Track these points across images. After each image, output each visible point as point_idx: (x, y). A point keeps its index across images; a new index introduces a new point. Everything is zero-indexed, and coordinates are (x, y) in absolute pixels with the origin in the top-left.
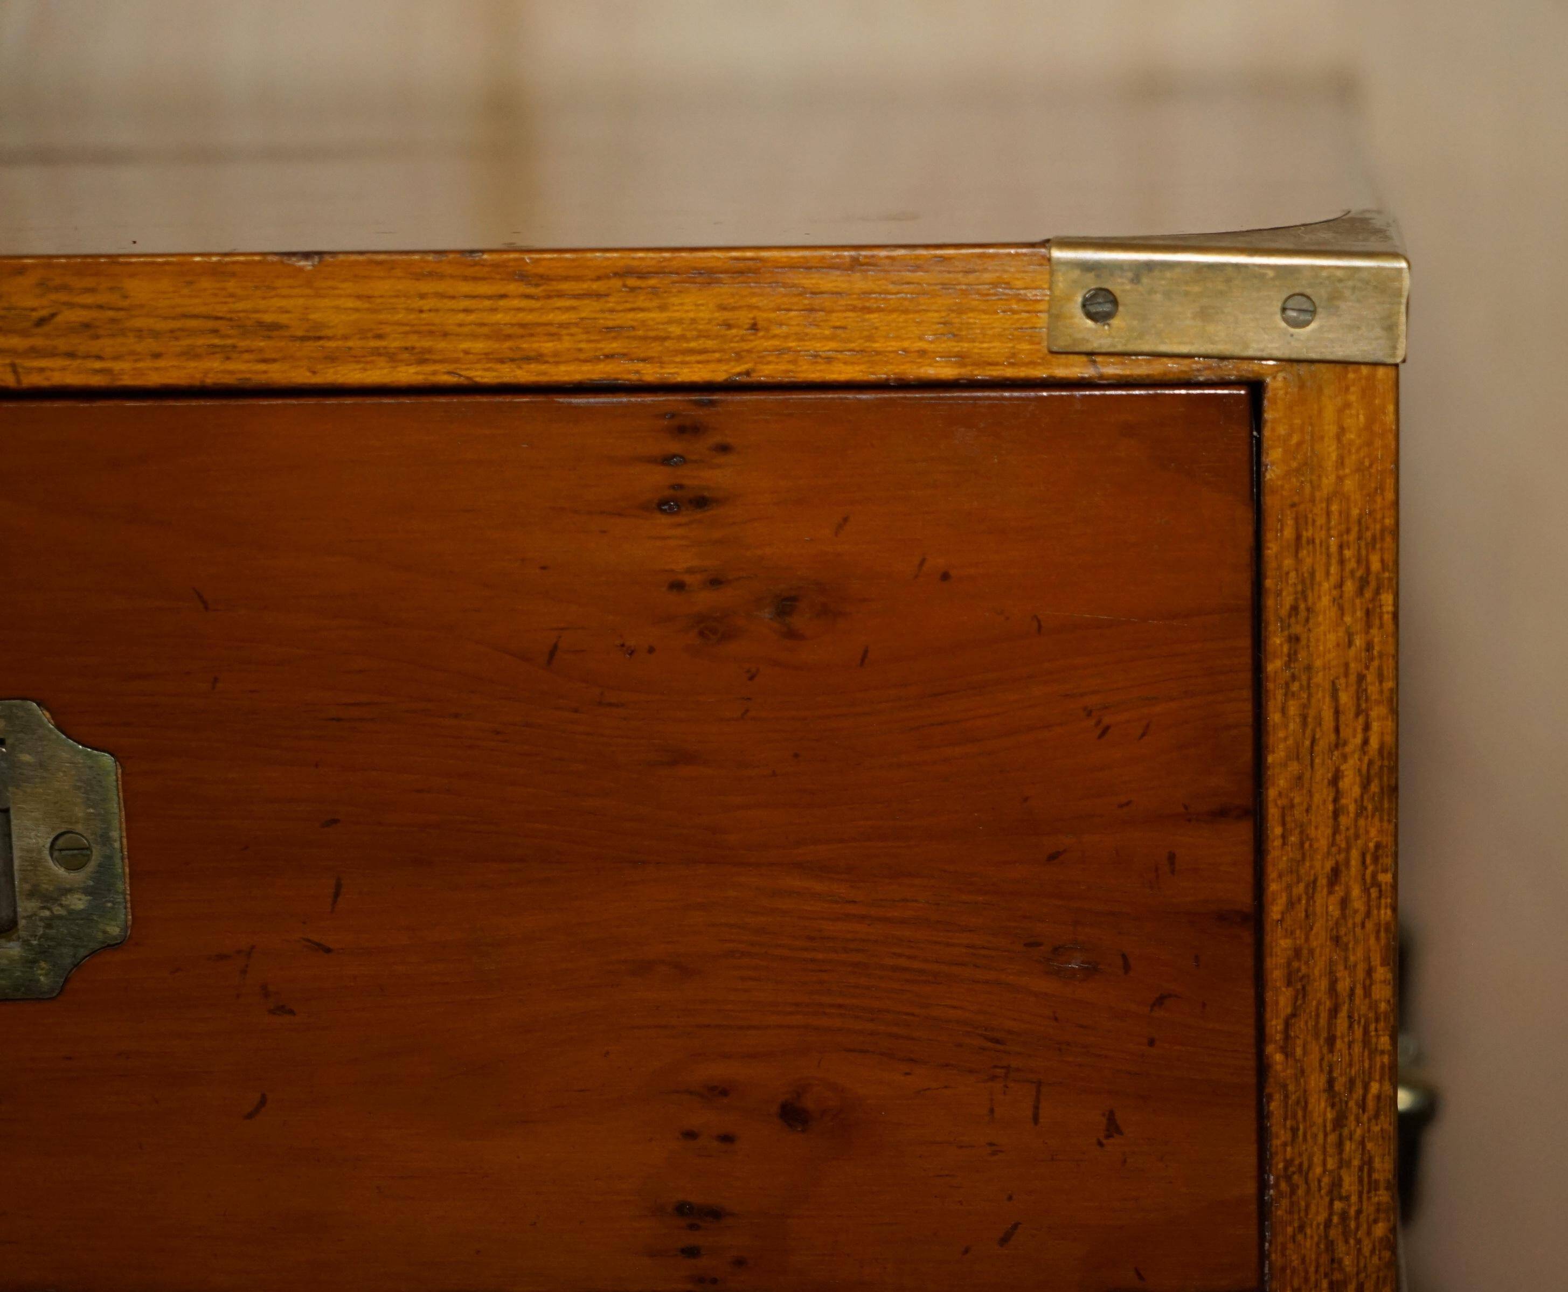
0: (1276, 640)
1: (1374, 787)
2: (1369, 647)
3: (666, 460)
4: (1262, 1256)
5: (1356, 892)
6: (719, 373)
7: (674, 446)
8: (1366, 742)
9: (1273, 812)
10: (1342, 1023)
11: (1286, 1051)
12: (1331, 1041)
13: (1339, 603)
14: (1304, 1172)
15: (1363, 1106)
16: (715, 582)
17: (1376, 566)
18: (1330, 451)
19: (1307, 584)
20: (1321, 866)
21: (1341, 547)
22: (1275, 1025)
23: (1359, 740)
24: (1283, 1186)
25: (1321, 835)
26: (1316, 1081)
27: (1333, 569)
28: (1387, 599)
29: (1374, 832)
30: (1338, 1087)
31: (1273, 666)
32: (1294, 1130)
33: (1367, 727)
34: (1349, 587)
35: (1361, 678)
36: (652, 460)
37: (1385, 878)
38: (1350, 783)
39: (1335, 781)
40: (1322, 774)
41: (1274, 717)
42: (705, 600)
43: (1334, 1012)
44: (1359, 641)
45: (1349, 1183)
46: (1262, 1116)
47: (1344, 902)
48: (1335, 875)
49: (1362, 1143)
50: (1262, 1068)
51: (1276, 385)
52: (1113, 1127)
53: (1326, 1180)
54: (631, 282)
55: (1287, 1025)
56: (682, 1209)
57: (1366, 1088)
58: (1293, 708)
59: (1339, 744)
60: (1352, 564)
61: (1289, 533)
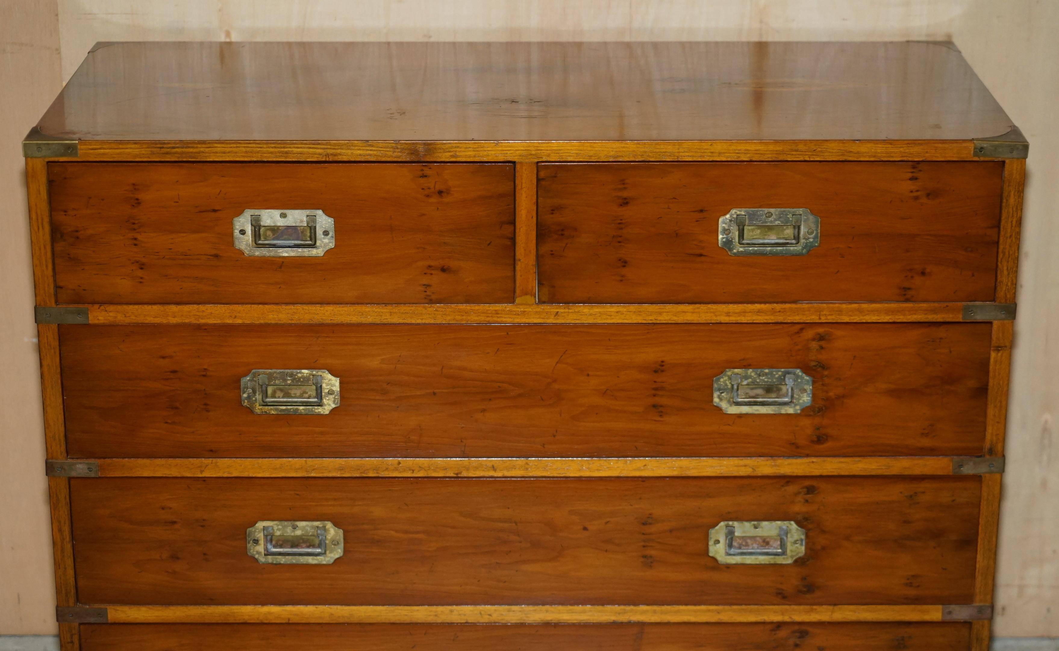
0: (1004, 201)
1: (1018, 223)
2: (1019, 201)
3: (912, 172)
4: (995, 295)
5: (1014, 239)
6: (921, 159)
7: (913, 170)
8: (1017, 216)
9: (1002, 227)
10: (1010, 259)
11: (1001, 263)
12: (1008, 262)
13: (1015, 196)
14: (1002, 282)
15: (1012, 272)
16: (917, 191)
17: (1020, 189)
18: (1015, 172)
19: (1010, 192)
20: (1008, 235)
21: (1015, 186)
22: (999, 259)
23: (1016, 216)
24: (999, 284)
25: (1009, 230)
26: (1005, 268)
27: (1014, 189)
28: (1022, 194)
29: (1017, 230)
30: (1009, 268)
31: (1004, 204)
32: (1001, 276)
33: (1017, 214)
34: (1016, 193)
35: (1017, 206)
36: (908, 172)
37: (1018, 237)
38: (1014, 223)
39: (1012, 222)
40: (1010, 220)
41: (1003, 212)
42: (915, 194)
43: (1009, 257)
44: (1017, 200)
45: (1009, 284)
46: (996, 273)
47: (1012, 240)
48: (1011, 236)
49: (1012, 278)
50: (997, 266)
51: (1007, 161)
52: (973, 276)
53: (1006, 283)
54: (908, 145)
55: (1001, 260)
56: (904, 288)
57: (1013, 269)
58: (1006, 211)
59: (1013, 216)
60: (1017, 189)
61: (1007, 184)
